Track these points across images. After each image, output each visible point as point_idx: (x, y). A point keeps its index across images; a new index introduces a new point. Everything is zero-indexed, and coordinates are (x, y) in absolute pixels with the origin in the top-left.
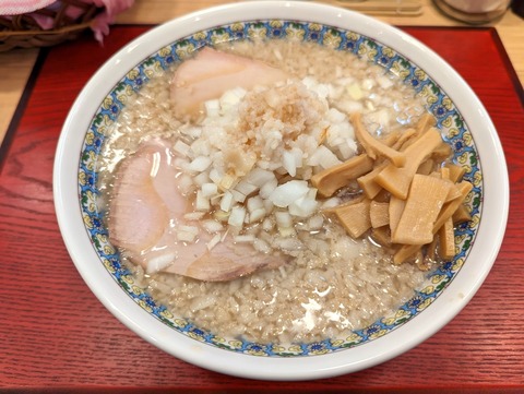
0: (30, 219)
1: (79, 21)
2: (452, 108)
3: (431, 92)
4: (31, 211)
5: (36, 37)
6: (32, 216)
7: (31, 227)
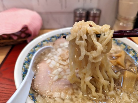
0: (2, 90)
1: (24, 38)
2: (130, 48)
3: (123, 46)
4: (3, 88)
5: (12, 42)
6: (3, 89)
7: (2, 93)
